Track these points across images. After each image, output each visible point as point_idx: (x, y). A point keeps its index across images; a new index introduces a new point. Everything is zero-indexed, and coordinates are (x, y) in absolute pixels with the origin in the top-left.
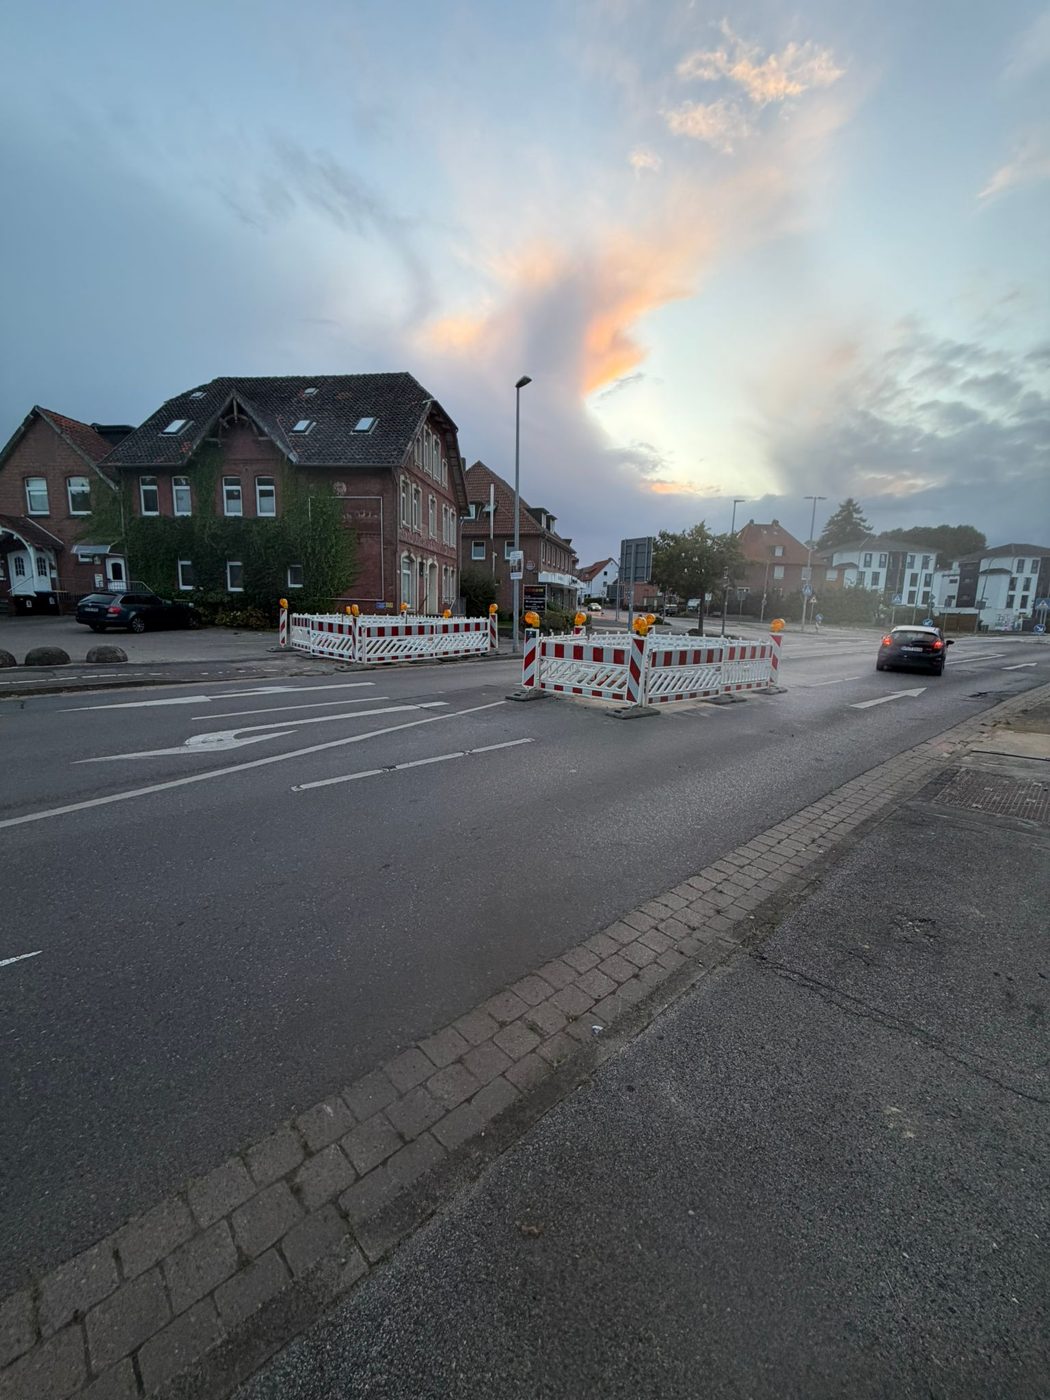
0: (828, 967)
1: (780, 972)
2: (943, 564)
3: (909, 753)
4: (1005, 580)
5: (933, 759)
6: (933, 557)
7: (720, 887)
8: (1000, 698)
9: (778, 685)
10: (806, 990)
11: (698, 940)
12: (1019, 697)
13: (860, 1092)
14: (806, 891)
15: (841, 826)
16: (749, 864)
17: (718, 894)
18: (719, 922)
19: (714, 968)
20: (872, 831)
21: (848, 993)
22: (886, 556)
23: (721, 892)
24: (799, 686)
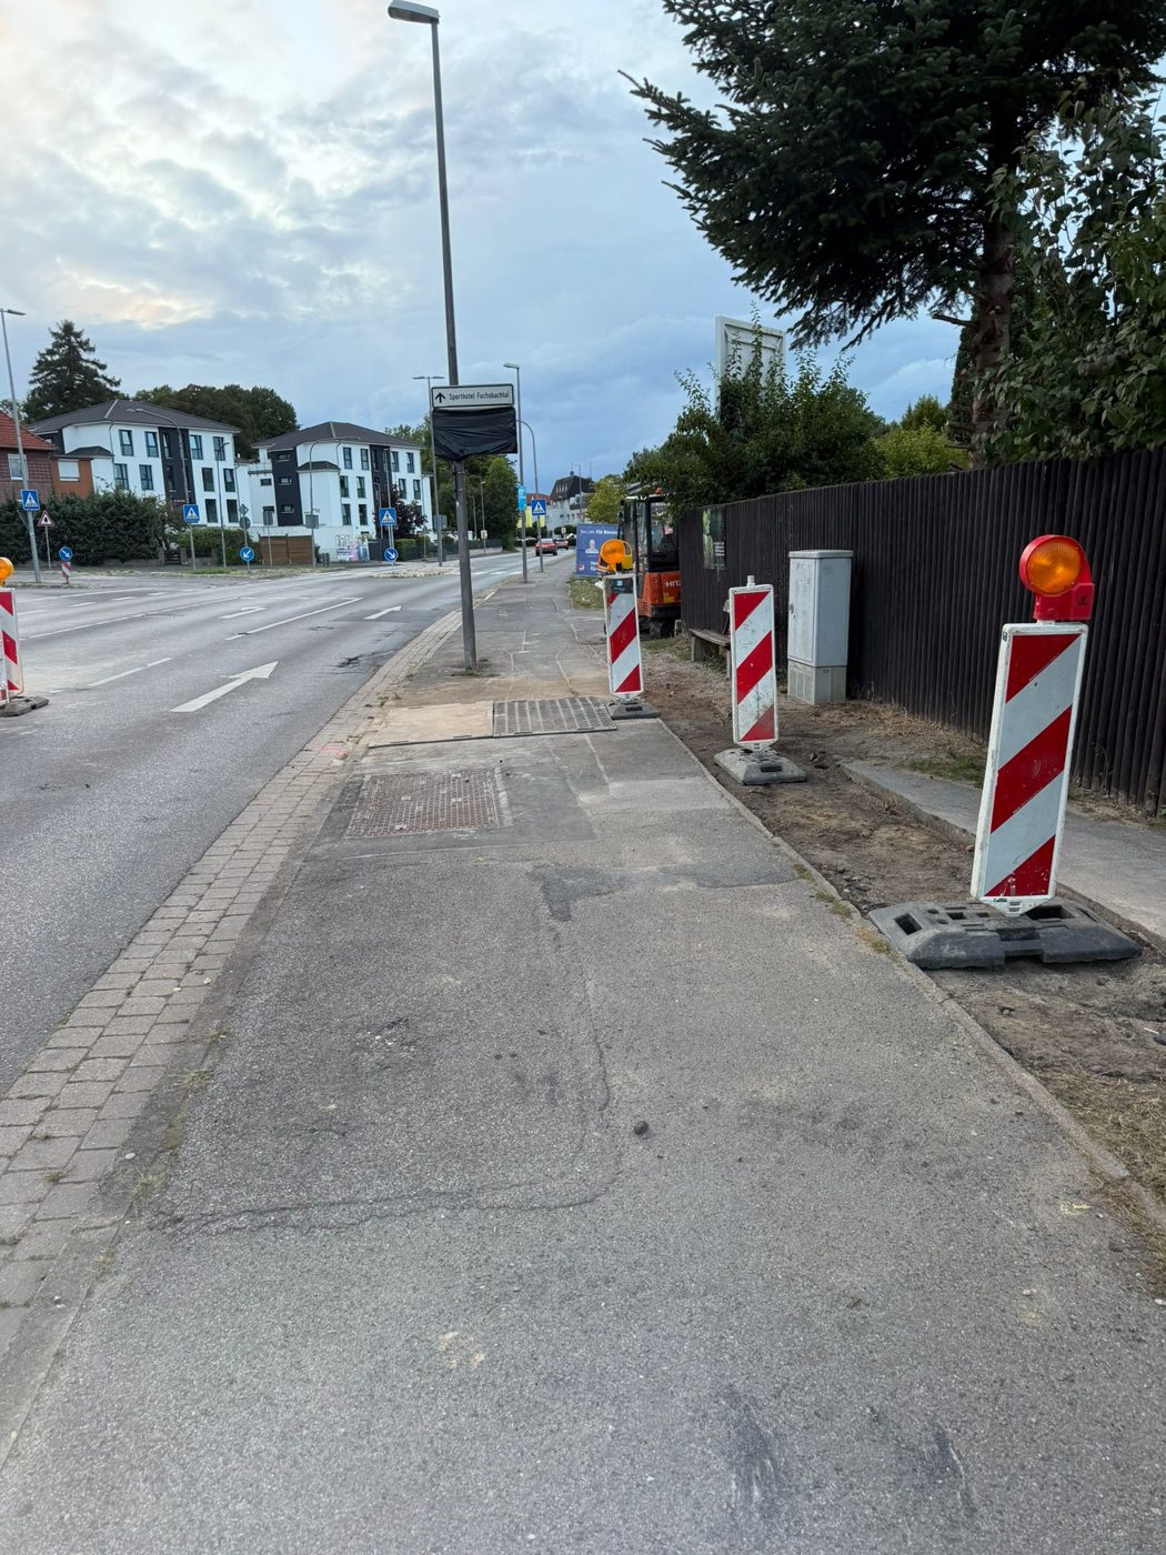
0: (288, 1172)
1: (214, 1227)
2: (246, 453)
3: (287, 772)
4: (332, 479)
5: (322, 772)
6: (228, 439)
7: (41, 1130)
8: (376, 661)
9: (26, 694)
10: (268, 1232)
11: (33, 1258)
12: (396, 658)
13: (398, 1344)
14: (209, 1062)
15: (225, 923)
16: (85, 1059)
17: (42, 1146)
18: (65, 1199)
19: (89, 1294)
20: (277, 914)
21: (332, 1198)
22: (154, 434)
23: (47, 1137)
24: (67, 690)
